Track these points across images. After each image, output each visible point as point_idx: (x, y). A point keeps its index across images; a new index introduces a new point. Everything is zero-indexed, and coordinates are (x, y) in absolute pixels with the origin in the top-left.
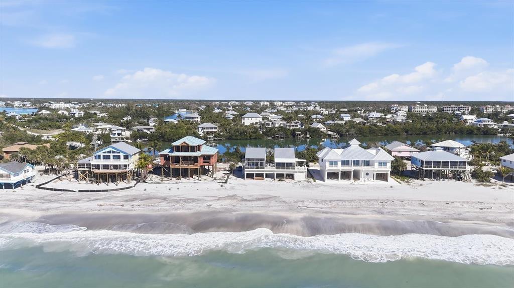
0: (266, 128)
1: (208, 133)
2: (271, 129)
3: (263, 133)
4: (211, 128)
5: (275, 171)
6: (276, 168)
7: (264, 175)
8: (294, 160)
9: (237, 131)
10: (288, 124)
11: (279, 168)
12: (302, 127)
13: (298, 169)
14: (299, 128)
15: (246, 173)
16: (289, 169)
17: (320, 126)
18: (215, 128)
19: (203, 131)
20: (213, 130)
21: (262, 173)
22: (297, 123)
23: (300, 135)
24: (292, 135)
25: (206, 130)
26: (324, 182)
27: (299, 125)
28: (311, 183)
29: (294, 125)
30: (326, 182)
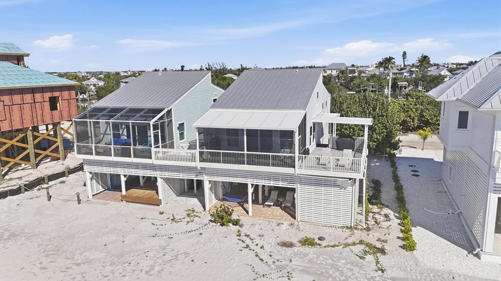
2: (354, 79)
12: (411, 75)
17: (445, 72)
23: (405, 88)
26: (471, 256)
27: (407, 72)
28: (377, 262)
29: (397, 73)
30: (483, 256)
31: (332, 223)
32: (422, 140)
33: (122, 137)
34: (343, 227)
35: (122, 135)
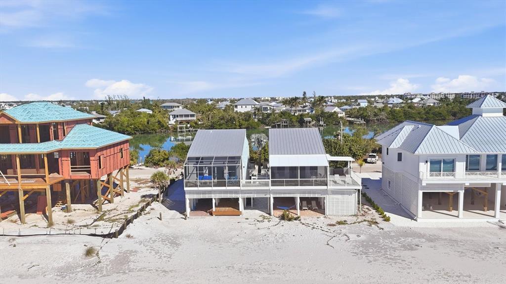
0: (263, 114)
1: (181, 122)
2: (269, 115)
3: (259, 120)
4: (187, 116)
5: (269, 192)
6: (274, 183)
7: (241, 202)
8: (322, 160)
9: (222, 119)
10: (294, 108)
11: (281, 183)
12: (312, 112)
13: (335, 182)
14: (308, 113)
15: (187, 197)
16: (309, 183)
17: (336, 109)
18: (192, 116)
19: (175, 120)
20: (190, 118)
21: (234, 196)
22: (304, 107)
23: (310, 122)
24: (299, 122)
25: (179, 119)
26: (413, 220)
27: (308, 109)
28: (378, 227)
29: (300, 110)
30: (418, 220)
31: (345, 214)
32: (359, 167)
33: (205, 175)
34: (351, 216)
35: (205, 173)
